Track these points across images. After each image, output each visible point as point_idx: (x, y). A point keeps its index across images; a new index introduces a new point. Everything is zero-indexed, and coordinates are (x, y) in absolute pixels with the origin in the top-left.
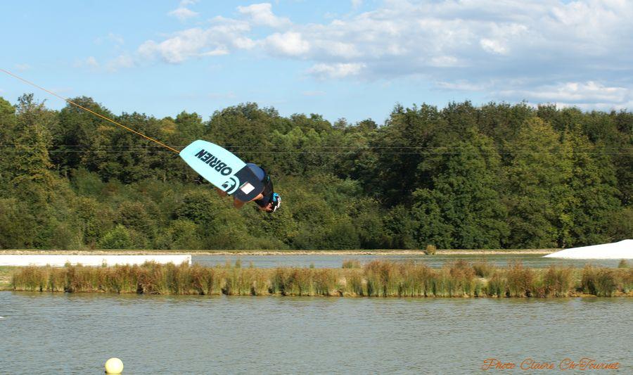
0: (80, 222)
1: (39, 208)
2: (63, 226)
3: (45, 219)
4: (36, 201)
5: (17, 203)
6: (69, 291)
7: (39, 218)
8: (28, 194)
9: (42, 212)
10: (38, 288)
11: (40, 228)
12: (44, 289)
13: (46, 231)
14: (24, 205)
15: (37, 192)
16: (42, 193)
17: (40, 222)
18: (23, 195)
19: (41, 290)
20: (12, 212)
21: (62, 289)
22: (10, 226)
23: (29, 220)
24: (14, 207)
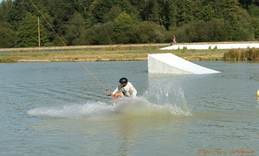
0: (253, 29)
1: (234, 23)
2: (245, 31)
3: (237, 28)
4: (232, 20)
5: (224, 21)
6: (249, 59)
7: (234, 27)
8: (229, 17)
9: (235, 25)
10: (236, 59)
11: (235, 32)
12: (239, 59)
13: (238, 33)
14: (227, 22)
15: (233, 16)
16: (235, 16)
17: (235, 29)
18: (227, 17)
19: (237, 59)
20: (223, 25)
21: (246, 59)
22: (222, 31)
23: (230, 28)
24: (223, 23)
